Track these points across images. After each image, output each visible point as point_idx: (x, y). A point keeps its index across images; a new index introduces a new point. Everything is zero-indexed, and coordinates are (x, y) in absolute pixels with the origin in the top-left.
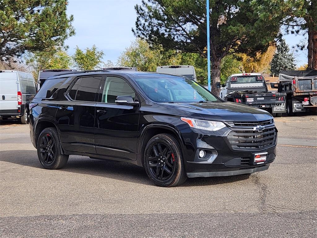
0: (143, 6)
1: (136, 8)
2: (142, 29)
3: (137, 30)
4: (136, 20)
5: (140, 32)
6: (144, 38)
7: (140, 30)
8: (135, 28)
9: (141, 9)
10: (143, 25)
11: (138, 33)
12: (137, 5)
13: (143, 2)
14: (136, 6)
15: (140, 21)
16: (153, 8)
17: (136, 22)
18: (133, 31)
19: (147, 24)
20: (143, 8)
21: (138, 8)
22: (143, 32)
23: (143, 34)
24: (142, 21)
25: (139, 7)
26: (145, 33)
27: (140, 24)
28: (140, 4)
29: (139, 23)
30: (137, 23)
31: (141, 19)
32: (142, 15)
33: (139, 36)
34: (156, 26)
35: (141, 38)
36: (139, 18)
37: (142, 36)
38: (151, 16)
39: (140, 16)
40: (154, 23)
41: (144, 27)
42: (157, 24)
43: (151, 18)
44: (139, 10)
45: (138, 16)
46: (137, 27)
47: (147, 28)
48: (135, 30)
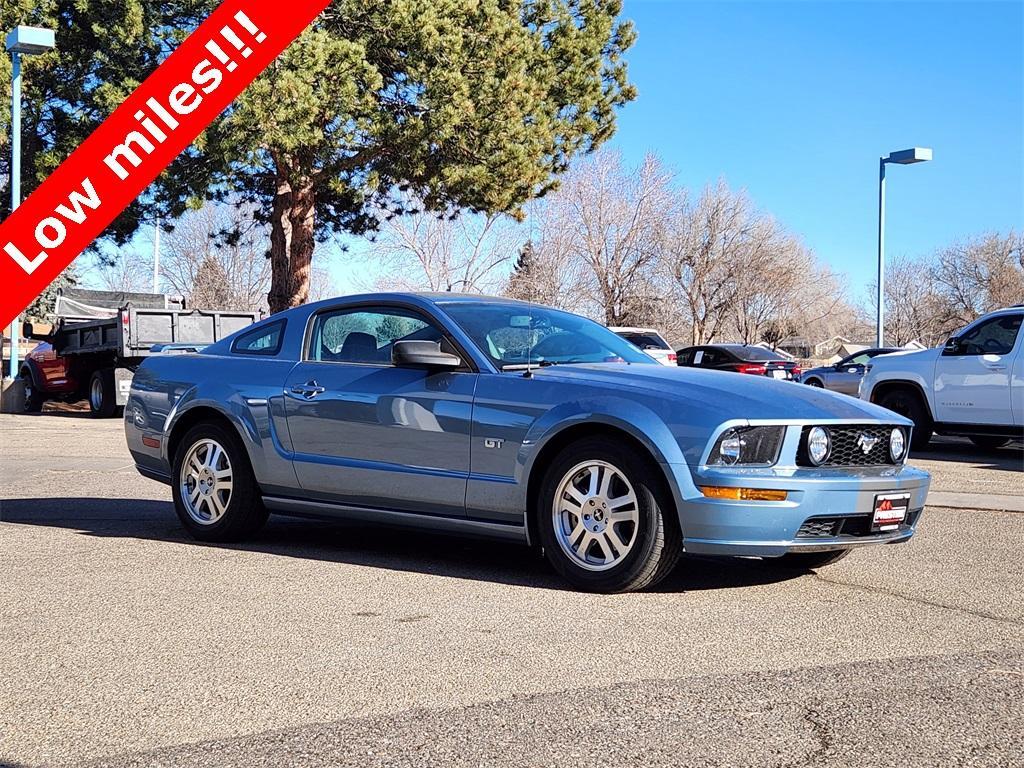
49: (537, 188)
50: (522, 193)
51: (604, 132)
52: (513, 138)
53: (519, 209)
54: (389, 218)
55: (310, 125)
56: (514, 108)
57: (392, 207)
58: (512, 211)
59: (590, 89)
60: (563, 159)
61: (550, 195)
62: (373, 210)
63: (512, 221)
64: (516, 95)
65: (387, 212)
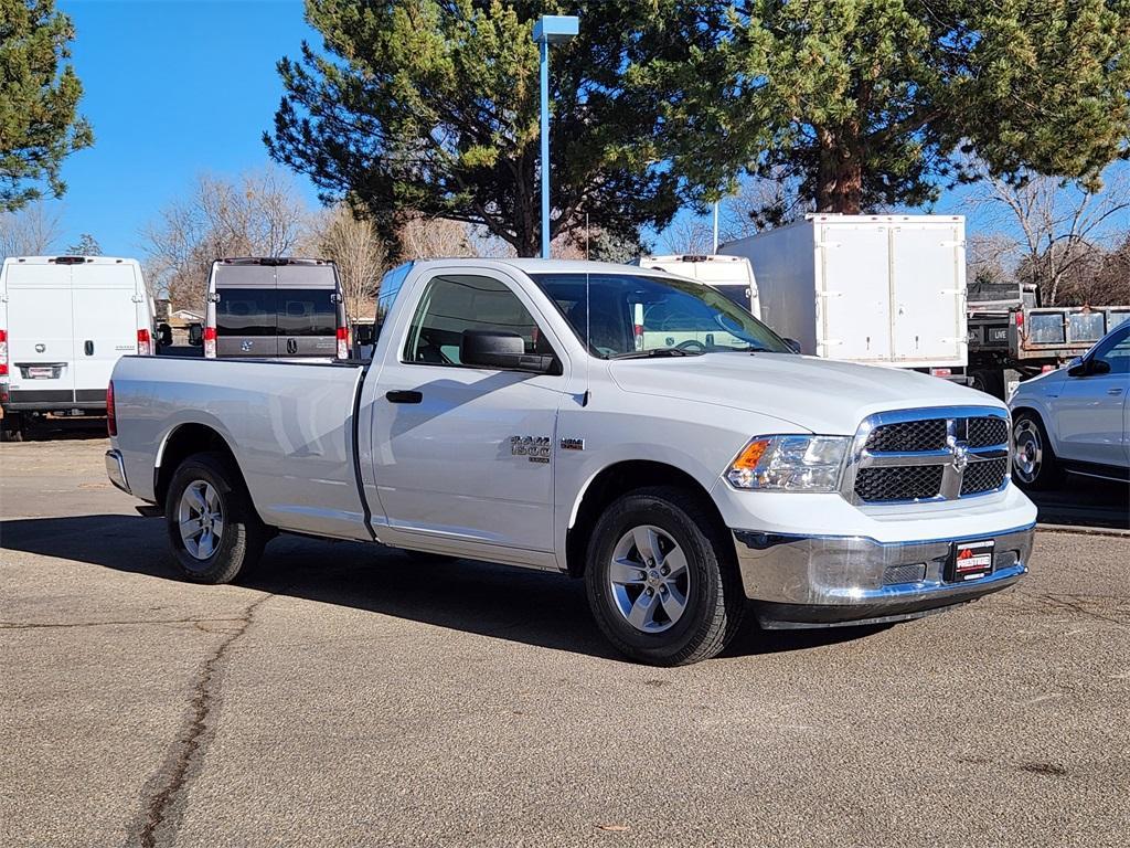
0: (307, 63)
1: (284, 68)
2: (301, 137)
3: (279, 138)
4: (278, 108)
5: (289, 147)
6: (301, 167)
7: (291, 139)
8: (273, 133)
9: (301, 74)
10: (301, 123)
11: (283, 148)
12: (285, 59)
13: (305, 50)
14: (282, 62)
15: (291, 110)
16: (340, 72)
17: (277, 115)
18: (267, 140)
19: (315, 121)
20: (308, 70)
21: (287, 70)
22: (300, 147)
23: (302, 154)
24: (301, 111)
25: (293, 65)
26: (309, 152)
27: (294, 122)
28: (296, 57)
29: (287, 118)
30: (279, 118)
31: (295, 105)
32: (300, 92)
33: (288, 159)
34: (349, 130)
35: (294, 165)
36: (288, 100)
37: (298, 161)
38: (335, 97)
39: (294, 94)
40: (342, 121)
41: (306, 132)
42: (352, 125)
43: (333, 104)
44: (292, 77)
45: (287, 93)
46: (279, 129)
47: (315, 134)
48: (273, 139)
49: (1122, 145)
50: (1101, 156)
52: (1088, 90)
53: (1097, 175)
54: (950, 187)
55: (842, 94)
56: (1087, 55)
57: (954, 173)
58: (1086, 179)
64: (1091, 37)
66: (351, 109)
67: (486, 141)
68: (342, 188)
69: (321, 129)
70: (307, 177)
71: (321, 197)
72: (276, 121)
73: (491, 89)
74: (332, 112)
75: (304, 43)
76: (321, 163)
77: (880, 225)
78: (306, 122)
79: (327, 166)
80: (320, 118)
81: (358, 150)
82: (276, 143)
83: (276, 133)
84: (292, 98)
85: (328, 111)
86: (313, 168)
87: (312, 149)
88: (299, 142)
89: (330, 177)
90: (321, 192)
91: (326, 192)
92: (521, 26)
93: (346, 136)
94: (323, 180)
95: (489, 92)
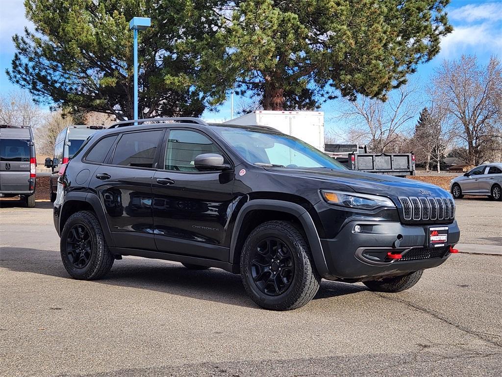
0: (27, 37)
1: (16, 39)
2: (24, 72)
3: (14, 72)
4: (13, 58)
5: (19, 76)
6: (24, 86)
7: (20, 72)
8: (11, 70)
9: (24, 42)
10: (24, 65)
11: (15, 77)
12: (16, 35)
13: (26, 31)
14: (15, 37)
15: (19, 59)
16: (43, 41)
17: (13, 61)
18: (8, 73)
19: (31, 64)
20: (27, 41)
21: (17, 40)
22: (24, 76)
23: (25, 80)
24: (24, 60)
25: (20, 38)
26: (28, 79)
27: (20, 65)
28: (22, 34)
29: (18, 63)
30: (14, 63)
31: (21, 57)
32: (24, 51)
33: (17, 82)
34: (47, 69)
35: (21, 85)
36: (18, 54)
37: (23, 83)
38: (40, 54)
39: (21, 51)
40: (44, 65)
41: (27, 69)
42: (48, 66)
43: (39, 57)
44: (20, 44)
45: (17, 51)
46: (14, 68)
47: (31, 70)
48: (11, 72)
49: (394, 83)
50: (386, 86)
51: (433, 51)
52: (378, 58)
53: (384, 95)
54: (325, 101)
56: (376, 43)
57: (326, 96)
58: (381, 96)
59: (423, 28)
60: (413, 66)
61: (403, 86)
62: (316, 98)
63: (380, 102)
64: (378, 35)
65: (324, 99)
66: (48, 59)
67: (111, 75)
68: (45, 96)
69: (34, 68)
70: (27, 91)
71: (34, 100)
72: (13, 64)
73: (113, 51)
74: (39, 60)
75: (26, 28)
76: (34, 84)
77: (286, 115)
78: (27, 65)
79: (37, 85)
80: (34, 63)
81: (51, 78)
82: (12, 74)
83: (12, 69)
84: (20, 53)
85: (37, 60)
86: (30, 87)
87: (29, 77)
88: (24, 74)
89: (39, 91)
90: (34, 97)
91: (36, 98)
92: (127, 23)
93: (46, 71)
94: (35, 92)
95: (112, 52)
